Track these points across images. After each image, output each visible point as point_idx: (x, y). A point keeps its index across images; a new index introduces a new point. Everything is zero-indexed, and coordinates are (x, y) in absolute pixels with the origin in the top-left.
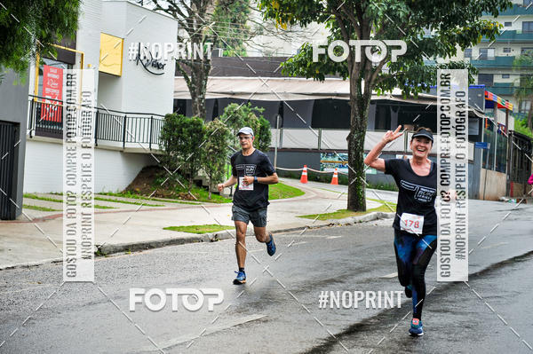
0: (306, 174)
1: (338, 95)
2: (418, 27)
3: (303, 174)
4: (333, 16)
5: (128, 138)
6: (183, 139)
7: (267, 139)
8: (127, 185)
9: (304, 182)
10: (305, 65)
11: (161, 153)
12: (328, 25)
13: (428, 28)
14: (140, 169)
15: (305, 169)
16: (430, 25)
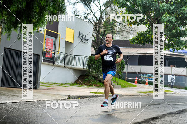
0: (137, 80)
1: (147, 53)
2: (179, 26)
3: (136, 80)
4: (149, 22)
5: (75, 64)
6: (95, 65)
7: (123, 67)
8: (74, 81)
9: (136, 83)
10: (138, 40)
11: (87, 70)
12: (146, 26)
13: (182, 27)
14: (79, 76)
15: (136, 79)
16: (183, 26)
